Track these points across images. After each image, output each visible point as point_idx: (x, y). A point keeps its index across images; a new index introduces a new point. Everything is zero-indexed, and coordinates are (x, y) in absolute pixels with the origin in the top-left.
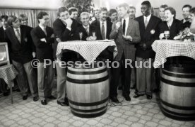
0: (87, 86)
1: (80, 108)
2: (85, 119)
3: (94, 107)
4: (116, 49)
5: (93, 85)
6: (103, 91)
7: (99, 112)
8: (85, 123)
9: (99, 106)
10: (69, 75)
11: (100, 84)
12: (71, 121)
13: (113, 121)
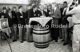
0: (42, 35)
1: (39, 44)
2: (41, 49)
3: (45, 44)
4: (53, 21)
5: (44, 35)
6: (48, 38)
7: (46, 46)
8: (41, 51)
9: (47, 44)
10: (34, 31)
11: (47, 35)
13: (52, 49)
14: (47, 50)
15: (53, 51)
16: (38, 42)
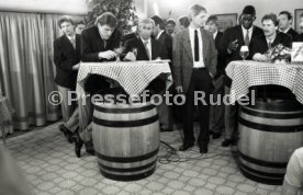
0: (126, 130)
1: (114, 165)
2: (121, 184)
3: (137, 164)
4: (170, 77)
5: (135, 128)
6: (149, 139)
7: (143, 171)
8: (121, 189)
9: (144, 163)
10: (97, 114)
11: (145, 127)
12: (100, 186)
13: (166, 185)
14: (145, 187)
15: (168, 190)
16: (112, 155)
